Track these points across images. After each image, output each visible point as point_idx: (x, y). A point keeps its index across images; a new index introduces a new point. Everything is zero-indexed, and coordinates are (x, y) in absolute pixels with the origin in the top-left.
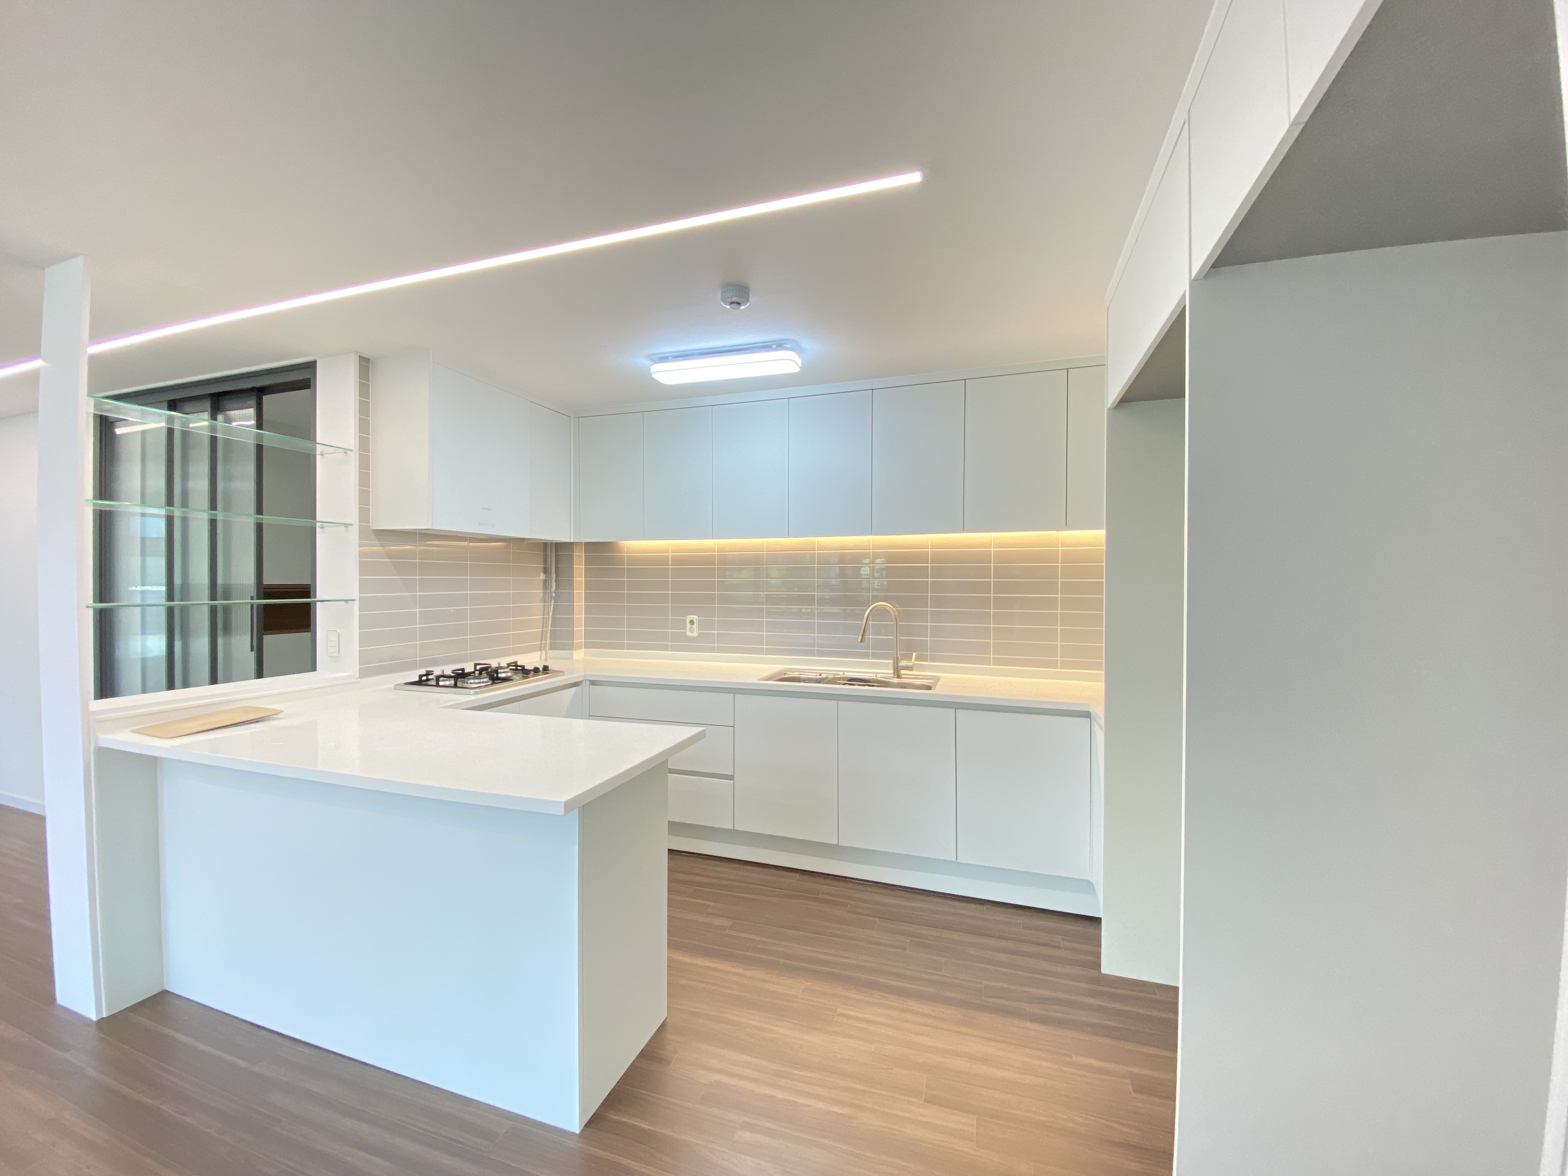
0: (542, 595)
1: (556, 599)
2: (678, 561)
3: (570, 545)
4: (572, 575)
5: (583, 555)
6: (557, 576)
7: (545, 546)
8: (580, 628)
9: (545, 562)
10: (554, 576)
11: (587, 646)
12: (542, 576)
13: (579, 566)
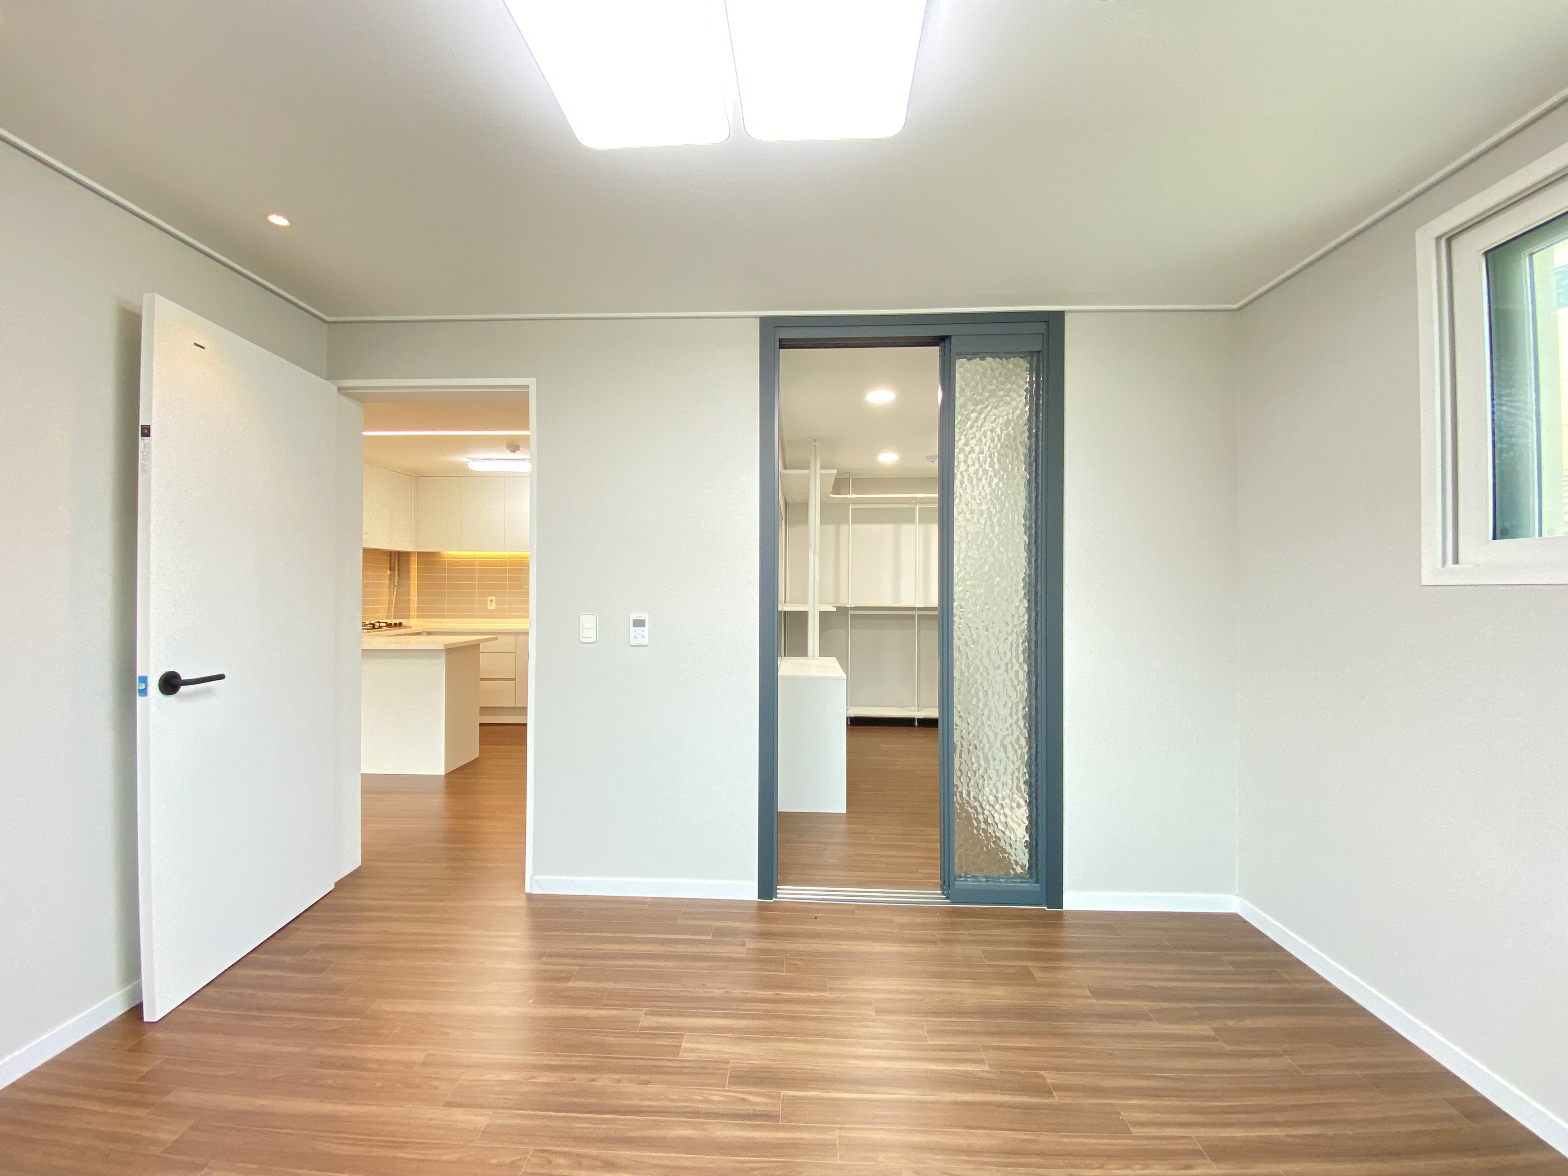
0: (388, 584)
1: (398, 587)
2: (482, 564)
3: (408, 554)
4: (409, 572)
5: (416, 559)
6: (398, 573)
7: (392, 554)
8: (414, 605)
9: (390, 564)
10: (397, 572)
11: (419, 617)
12: (389, 572)
13: (414, 566)
